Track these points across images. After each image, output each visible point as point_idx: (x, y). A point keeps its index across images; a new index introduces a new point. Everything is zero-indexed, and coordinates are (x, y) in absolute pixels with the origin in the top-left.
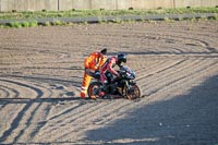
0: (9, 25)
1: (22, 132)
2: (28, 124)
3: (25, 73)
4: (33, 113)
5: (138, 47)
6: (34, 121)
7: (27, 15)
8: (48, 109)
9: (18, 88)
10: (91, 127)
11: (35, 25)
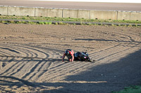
0: (38, 23)
1: (35, 74)
2: (39, 71)
3: (43, 46)
4: (42, 65)
5: (98, 37)
6: (42, 69)
7: (47, 19)
8: (50, 64)
9: (38, 53)
10: (68, 74)
11: (50, 23)
